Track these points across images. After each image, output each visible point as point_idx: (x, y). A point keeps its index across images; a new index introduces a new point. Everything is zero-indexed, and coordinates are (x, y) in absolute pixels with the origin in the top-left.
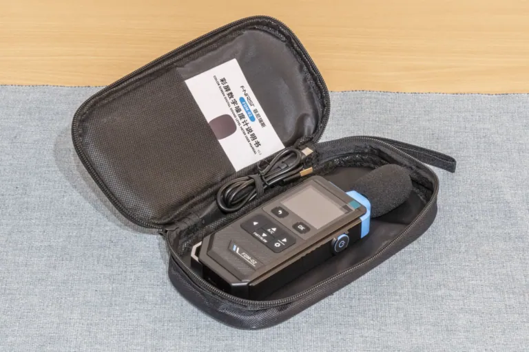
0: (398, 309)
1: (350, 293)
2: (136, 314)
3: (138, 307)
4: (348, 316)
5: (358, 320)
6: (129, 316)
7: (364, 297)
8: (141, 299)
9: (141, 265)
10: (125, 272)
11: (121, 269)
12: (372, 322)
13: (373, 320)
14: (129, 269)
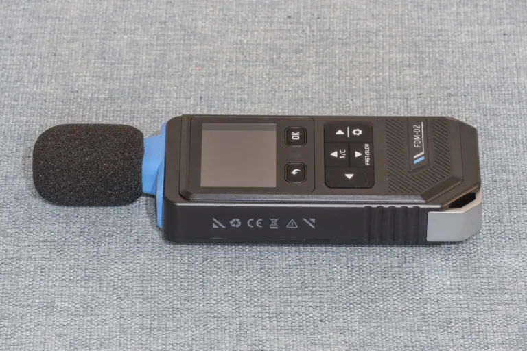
0: (508, 317)
1: (421, 291)
2: (39, 333)
3: (43, 320)
4: (419, 331)
5: (436, 338)
6: (27, 336)
7: (446, 297)
8: (47, 307)
9: (47, 247)
10: (18, 259)
11: (10, 254)
12: (462, 341)
13: (463, 338)
14: (25, 255)
